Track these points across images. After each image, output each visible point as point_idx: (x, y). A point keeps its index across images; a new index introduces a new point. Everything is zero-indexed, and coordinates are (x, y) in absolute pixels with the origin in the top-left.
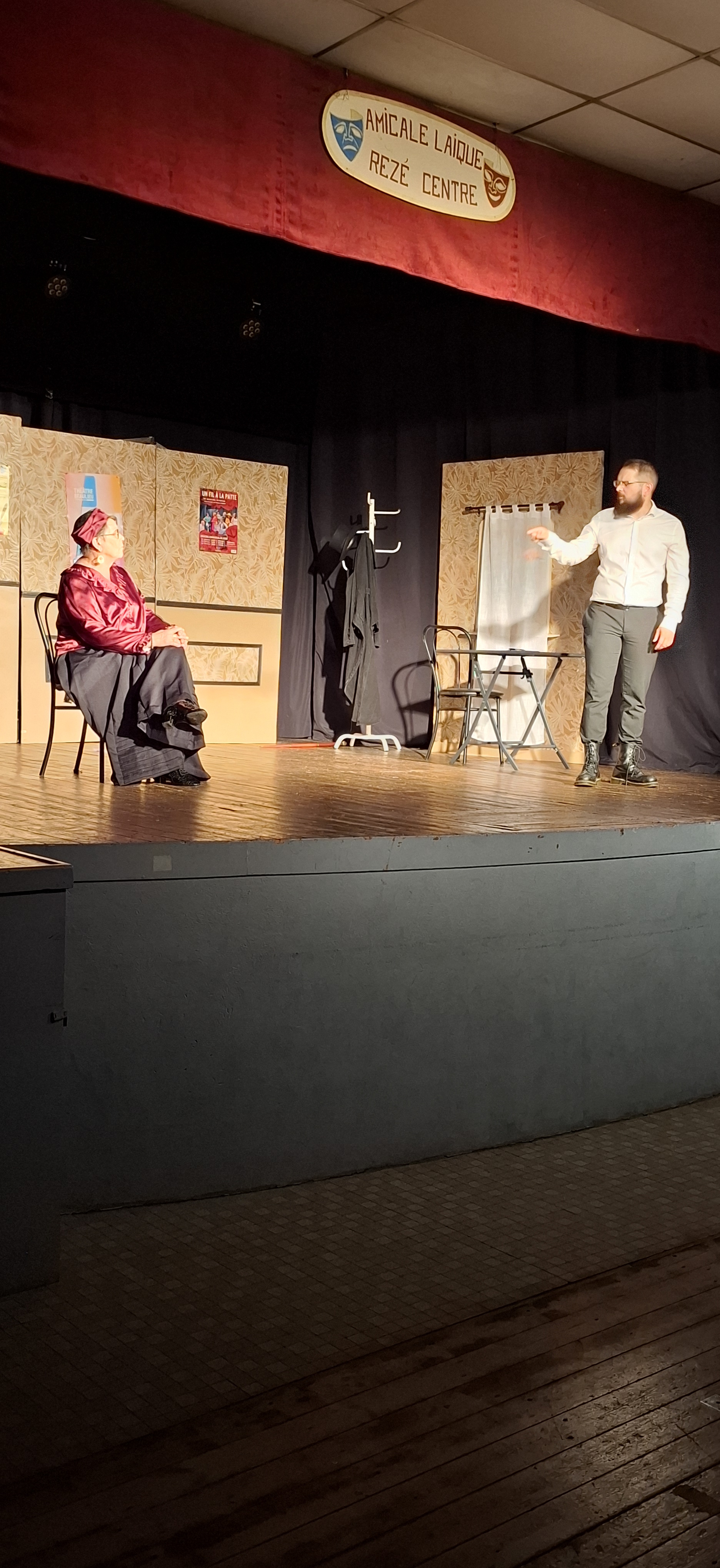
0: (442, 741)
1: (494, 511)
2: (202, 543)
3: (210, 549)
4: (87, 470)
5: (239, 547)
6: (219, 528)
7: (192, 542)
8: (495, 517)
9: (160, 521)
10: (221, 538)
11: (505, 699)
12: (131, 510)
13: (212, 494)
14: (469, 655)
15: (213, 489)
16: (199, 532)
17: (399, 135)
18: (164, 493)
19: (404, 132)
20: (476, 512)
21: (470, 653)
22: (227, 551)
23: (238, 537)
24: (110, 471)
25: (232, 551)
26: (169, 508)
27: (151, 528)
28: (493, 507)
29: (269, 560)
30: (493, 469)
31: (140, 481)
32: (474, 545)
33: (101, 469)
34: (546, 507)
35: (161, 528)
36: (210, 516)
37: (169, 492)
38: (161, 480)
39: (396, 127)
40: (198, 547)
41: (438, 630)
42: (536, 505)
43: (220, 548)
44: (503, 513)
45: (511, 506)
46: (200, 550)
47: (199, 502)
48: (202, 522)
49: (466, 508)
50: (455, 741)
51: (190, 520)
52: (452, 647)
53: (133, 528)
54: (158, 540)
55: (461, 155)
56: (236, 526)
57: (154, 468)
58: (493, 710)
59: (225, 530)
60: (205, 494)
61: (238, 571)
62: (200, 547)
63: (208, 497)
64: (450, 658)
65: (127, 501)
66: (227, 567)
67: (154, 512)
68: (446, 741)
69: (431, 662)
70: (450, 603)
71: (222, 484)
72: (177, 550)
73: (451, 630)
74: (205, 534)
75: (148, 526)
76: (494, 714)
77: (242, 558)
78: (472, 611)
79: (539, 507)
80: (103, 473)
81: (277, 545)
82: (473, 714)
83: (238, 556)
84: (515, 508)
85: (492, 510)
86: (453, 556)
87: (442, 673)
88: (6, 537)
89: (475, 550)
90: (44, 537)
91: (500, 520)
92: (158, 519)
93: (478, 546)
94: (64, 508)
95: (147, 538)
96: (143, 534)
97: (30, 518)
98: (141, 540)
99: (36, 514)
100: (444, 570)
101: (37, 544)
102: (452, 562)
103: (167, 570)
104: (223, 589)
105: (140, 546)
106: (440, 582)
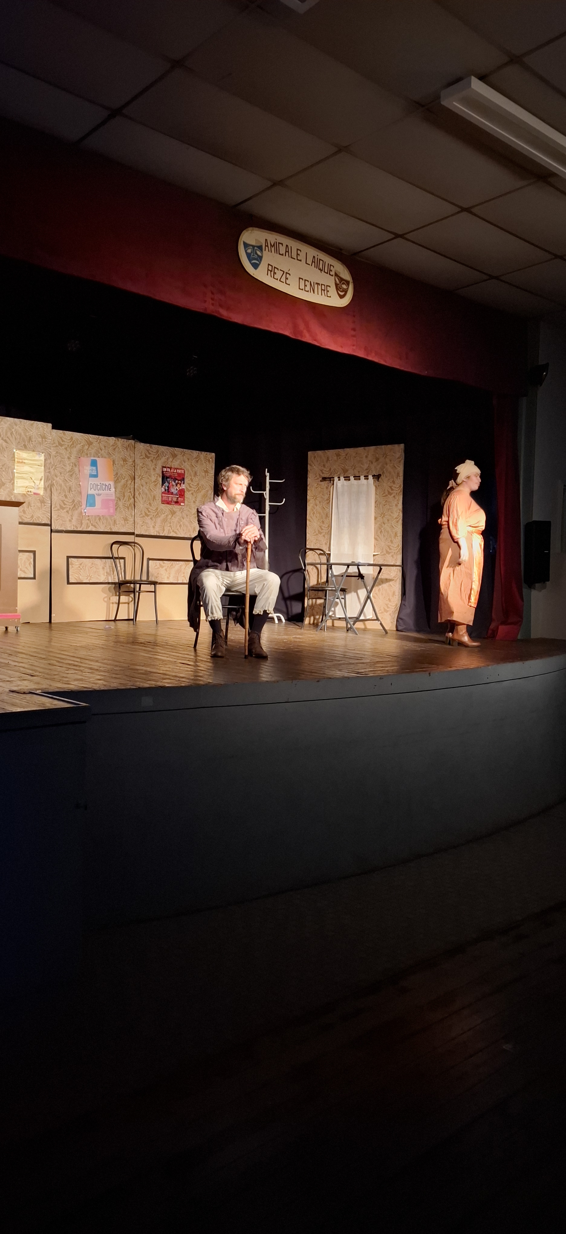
0: (310, 617)
1: (339, 480)
2: (163, 499)
3: (168, 503)
4: (92, 455)
5: (186, 502)
6: (174, 490)
7: (157, 498)
8: (340, 484)
9: (138, 486)
10: (175, 496)
11: (349, 592)
12: (120, 479)
13: (169, 470)
14: (326, 565)
15: (170, 466)
16: (161, 493)
17: (284, 254)
18: (140, 469)
19: (287, 253)
20: (328, 480)
22: (178, 504)
23: (185, 495)
24: (107, 456)
25: (182, 504)
26: (143, 478)
27: (132, 490)
28: (339, 478)
30: (338, 455)
31: (124, 462)
32: (328, 500)
33: (101, 455)
34: (370, 477)
35: (138, 490)
36: (168, 483)
37: (143, 468)
38: (138, 461)
39: (282, 250)
40: (160, 501)
41: (307, 550)
42: (364, 476)
43: (173, 502)
44: (345, 481)
45: (349, 477)
46: (162, 503)
47: (161, 475)
48: (163, 486)
49: (323, 478)
50: (318, 617)
51: (156, 485)
52: (316, 561)
53: (121, 491)
54: (136, 497)
55: (321, 267)
56: (184, 489)
57: (134, 455)
58: (342, 598)
59: (177, 491)
60: (165, 469)
61: (185, 516)
62: (162, 501)
63: (167, 471)
64: (315, 568)
65: (117, 474)
66: (178, 513)
67: (134, 480)
68: (313, 618)
69: (303, 570)
70: (314, 534)
71: (175, 464)
72: (148, 503)
73: (315, 551)
74: (165, 494)
75: (130, 489)
76: (343, 601)
77: (188, 508)
78: (327, 539)
79: (366, 477)
80: (102, 457)
82: (330, 601)
83: (183, 507)
84: (352, 478)
86: (316, 506)
87: (310, 577)
88: (42, 496)
89: (328, 503)
90: (66, 496)
91: (343, 485)
92: (136, 485)
93: (330, 501)
94: (78, 479)
95: (129, 496)
96: (127, 494)
97: (57, 485)
98: (125, 498)
99: (61, 482)
100: (310, 515)
101: (62, 500)
102: (315, 510)
103: (142, 516)
104: (176, 527)
105: (125, 501)
106: (308, 522)
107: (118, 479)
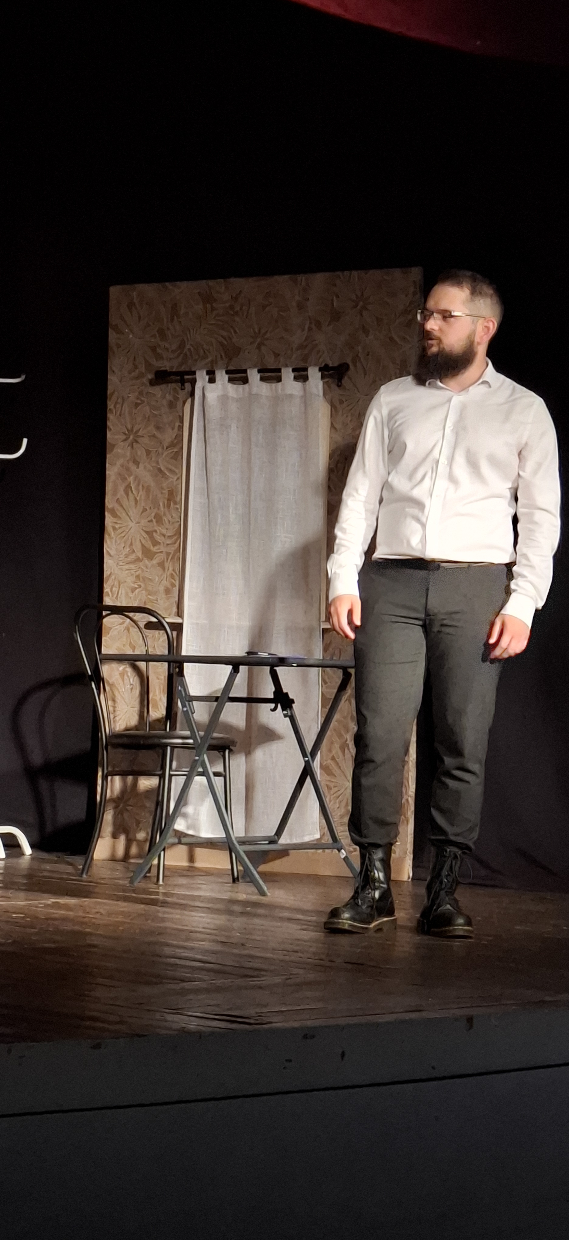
0: (115, 836)
1: (212, 381)
11: (239, 752)
14: (166, 664)
20: (176, 382)
21: (169, 663)
28: (209, 371)
30: (208, 299)
32: (174, 445)
34: (314, 374)
41: (104, 613)
42: (294, 370)
44: (230, 385)
45: (245, 371)
49: (159, 374)
50: (141, 835)
52: (134, 648)
58: (216, 774)
64: (129, 670)
68: (122, 839)
69: (91, 678)
70: (129, 559)
73: (131, 614)
76: (218, 782)
78: (172, 576)
79: (301, 375)
82: (177, 783)
84: (254, 375)
85: (207, 378)
86: (133, 467)
87: (114, 700)
89: (177, 456)
91: (224, 399)
93: (182, 448)
100: (115, 493)
102: (131, 479)
106: (109, 520)
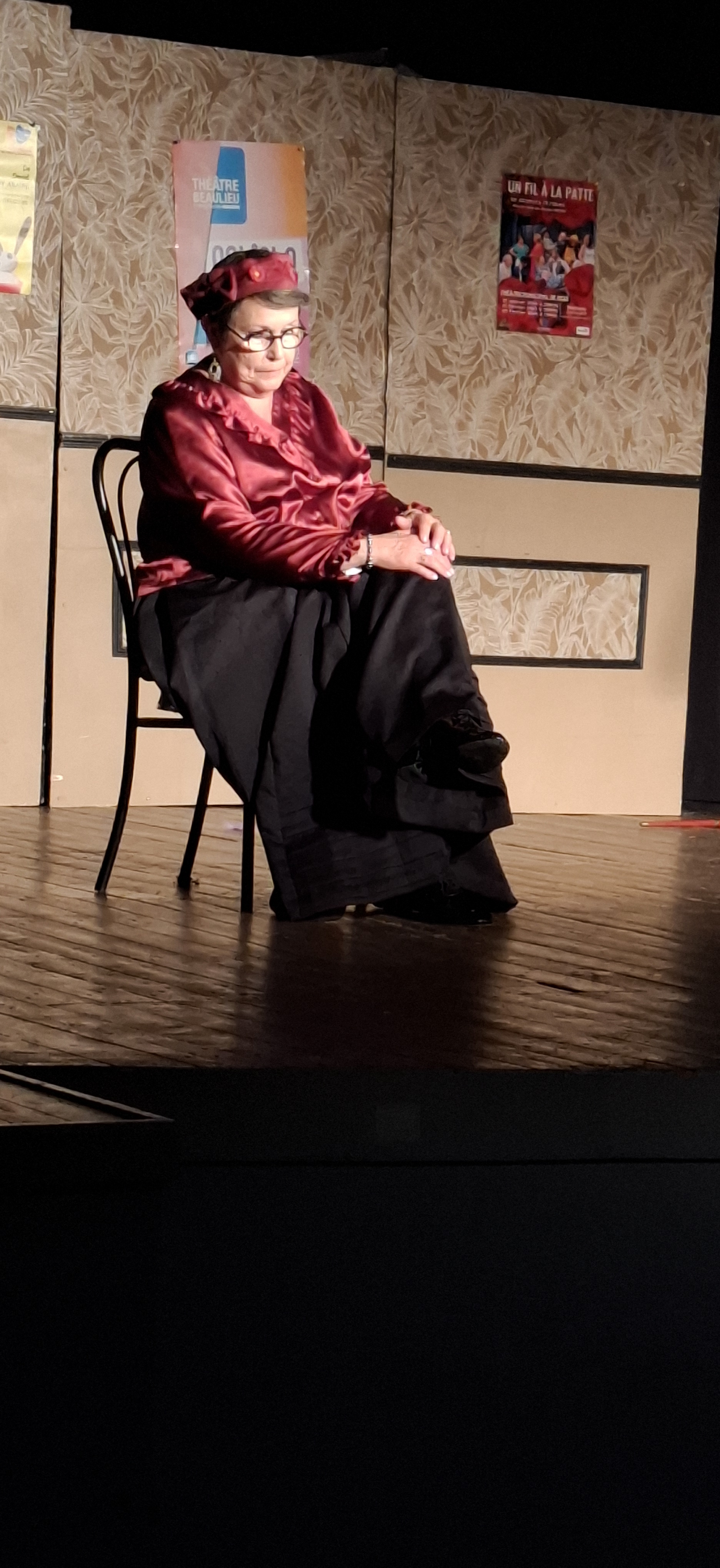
2: (504, 311)
3: (524, 325)
4: (225, 133)
5: (598, 322)
6: (547, 273)
7: (478, 307)
9: (402, 257)
10: (553, 297)
12: (331, 231)
13: (531, 188)
15: (536, 174)
16: (496, 284)
18: (414, 188)
22: (566, 331)
23: (595, 294)
24: (284, 135)
25: (581, 330)
26: (426, 225)
27: (379, 274)
29: (670, 352)
31: (354, 159)
33: (261, 129)
35: (404, 275)
36: (525, 243)
37: (426, 184)
38: (407, 154)
40: (494, 319)
43: (547, 322)
46: (499, 328)
47: (499, 209)
48: (508, 257)
51: (475, 253)
53: (336, 275)
54: (395, 303)
56: (590, 267)
57: (391, 126)
59: (563, 276)
60: (515, 187)
61: (590, 380)
62: (500, 317)
63: (522, 195)
65: (320, 207)
66: (565, 369)
67: (387, 234)
71: (559, 163)
72: (441, 328)
75: (372, 269)
77: (605, 346)
80: (264, 140)
81: (693, 314)
83: (593, 342)
88: (26, 298)
90: (117, 298)
92: (397, 252)
94: (168, 228)
95: (367, 299)
96: (358, 290)
97: (84, 253)
98: (353, 304)
99: (99, 241)
101: (99, 316)
103: (414, 378)
104: (554, 425)
105: (350, 320)
107: (323, 228)
